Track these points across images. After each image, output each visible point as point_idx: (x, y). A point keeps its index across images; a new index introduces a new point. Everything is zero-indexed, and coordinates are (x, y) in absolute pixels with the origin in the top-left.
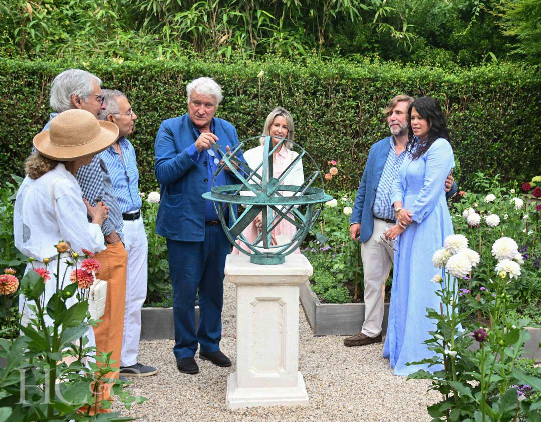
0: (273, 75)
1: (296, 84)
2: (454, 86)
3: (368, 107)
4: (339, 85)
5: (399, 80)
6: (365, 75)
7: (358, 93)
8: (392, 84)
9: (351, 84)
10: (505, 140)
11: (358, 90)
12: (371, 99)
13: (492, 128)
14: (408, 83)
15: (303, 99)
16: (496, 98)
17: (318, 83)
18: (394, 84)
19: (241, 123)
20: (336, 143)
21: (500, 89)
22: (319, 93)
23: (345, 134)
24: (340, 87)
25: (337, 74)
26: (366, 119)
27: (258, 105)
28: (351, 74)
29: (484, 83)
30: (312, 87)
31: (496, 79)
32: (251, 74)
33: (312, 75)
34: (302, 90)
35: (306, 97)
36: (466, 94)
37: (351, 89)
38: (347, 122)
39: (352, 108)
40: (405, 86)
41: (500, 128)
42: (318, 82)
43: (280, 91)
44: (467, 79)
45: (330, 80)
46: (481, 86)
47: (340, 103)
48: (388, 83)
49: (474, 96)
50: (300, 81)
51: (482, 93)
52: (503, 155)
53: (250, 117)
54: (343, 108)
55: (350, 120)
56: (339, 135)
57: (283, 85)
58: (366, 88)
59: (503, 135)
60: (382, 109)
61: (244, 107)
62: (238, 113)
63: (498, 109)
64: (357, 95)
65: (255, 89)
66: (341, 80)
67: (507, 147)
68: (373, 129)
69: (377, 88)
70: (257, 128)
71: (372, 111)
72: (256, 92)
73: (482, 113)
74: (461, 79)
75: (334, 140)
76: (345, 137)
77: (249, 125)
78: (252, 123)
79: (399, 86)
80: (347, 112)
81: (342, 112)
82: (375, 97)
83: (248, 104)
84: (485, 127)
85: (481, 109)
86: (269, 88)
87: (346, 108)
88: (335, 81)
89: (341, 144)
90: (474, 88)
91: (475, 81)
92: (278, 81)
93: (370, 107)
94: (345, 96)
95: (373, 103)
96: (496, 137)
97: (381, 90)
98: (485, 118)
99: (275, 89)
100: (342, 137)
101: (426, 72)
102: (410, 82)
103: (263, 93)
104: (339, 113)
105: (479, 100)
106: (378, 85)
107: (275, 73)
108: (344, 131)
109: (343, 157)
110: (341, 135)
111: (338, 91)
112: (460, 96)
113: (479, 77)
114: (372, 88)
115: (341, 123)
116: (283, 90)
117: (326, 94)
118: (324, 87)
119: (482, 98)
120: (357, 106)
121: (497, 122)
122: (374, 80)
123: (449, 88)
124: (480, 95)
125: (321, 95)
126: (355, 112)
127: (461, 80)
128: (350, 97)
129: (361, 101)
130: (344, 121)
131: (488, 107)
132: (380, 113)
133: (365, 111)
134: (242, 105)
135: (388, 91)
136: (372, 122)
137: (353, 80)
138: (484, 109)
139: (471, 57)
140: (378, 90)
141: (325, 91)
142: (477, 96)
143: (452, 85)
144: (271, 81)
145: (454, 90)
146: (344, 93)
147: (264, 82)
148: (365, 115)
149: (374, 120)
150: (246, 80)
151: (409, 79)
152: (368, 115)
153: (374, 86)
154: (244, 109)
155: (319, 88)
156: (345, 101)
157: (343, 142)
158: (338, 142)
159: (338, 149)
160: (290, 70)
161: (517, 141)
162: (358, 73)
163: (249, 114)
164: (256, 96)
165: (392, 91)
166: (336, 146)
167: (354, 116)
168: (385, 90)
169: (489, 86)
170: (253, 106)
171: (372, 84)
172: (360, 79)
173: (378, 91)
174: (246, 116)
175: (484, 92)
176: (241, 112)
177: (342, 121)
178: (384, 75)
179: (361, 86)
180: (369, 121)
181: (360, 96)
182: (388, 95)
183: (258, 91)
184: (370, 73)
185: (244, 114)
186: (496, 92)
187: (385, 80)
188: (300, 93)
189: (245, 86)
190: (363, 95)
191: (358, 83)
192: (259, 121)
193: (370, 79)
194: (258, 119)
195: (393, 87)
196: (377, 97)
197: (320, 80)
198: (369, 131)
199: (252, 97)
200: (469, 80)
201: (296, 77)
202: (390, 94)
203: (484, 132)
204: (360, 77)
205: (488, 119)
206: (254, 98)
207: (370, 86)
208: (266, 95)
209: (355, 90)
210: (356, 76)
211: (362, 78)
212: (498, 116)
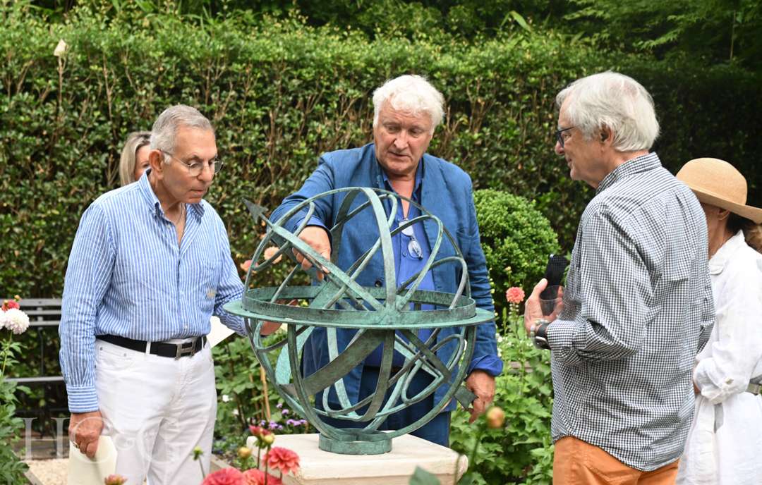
0: (88, 50)
1: (138, 73)
2: (458, 79)
3: (288, 121)
4: (228, 73)
5: (349, 66)
6: (279, 54)
7: (266, 92)
8: (336, 75)
9: (253, 73)
10: (562, 187)
11: (265, 87)
12: (294, 103)
13: (537, 164)
14: (368, 72)
15: (155, 103)
16: (539, 104)
17: (183, 71)
18: (339, 74)
19: (19, 152)
20: (224, 195)
21: (547, 85)
22: (187, 90)
23: (241, 177)
24: (230, 79)
25: (223, 51)
26: (285, 145)
27: (56, 114)
28: (250, 53)
29: (515, 72)
30: (171, 78)
31: (538, 67)
32: (41, 49)
33: (170, 53)
34: (152, 85)
35: (159, 99)
36: (482, 95)
37: (252, 83)
38: (247, 151)
39: (256, 121)
40: (362, 78)
41: (551, 163)
42: (183, 67)
43: (104, 87)
44: (483, 66)
45: (208, 64)
46: (511, 80)
47: (231, 111)
48: (329, 72)
49: (498, 98)
50: (146, 65)
51: (513, 93)
52: (561, 217)
53: (38, 141)
54: (237, 122)
55: (252, 148)
56: (229, 177)
57: (111, 74)
58: (283, 82)
59: (559, 178)
60: (316, 124)
61: (28, 119)
62: (14, 133)
63: (547, 125)
64: (265, 96)
65: (50, 82)
66: (230, 65)
67: (566, 203)
68: (300, 166)
69: (305, 81)
70: (53, 164)
71: (297, 130)
72: (53, 88)
73: (515, 132)
74: (471, 64)
75: (220, 189)
76: (241, 184)
77: (36, 157)
78: (42, 154)
79: (348, 78)
80: (244, 132)
81: (236, 131)
82: (301, 99)
83: (35, 112)
84: (522, 162)
85: (512, 125)
86: (82, 79)
87: (243, 121)
88: (218, 67)
89: (233, 197)
90: (498, 83)
91: (498, 70)
92: (101, 65)
93: (293, 121)
94: (240, 98)
95: (296, 112)
96: (544, 181)
97: (314, 86)
98: (521, 144)
99: (94, 82)
100: (237, 182)
101: (401, 51)
102: (372, 70)
103: (67, 89)
104: (230, 133)
105: (508, 107)
106: (308, 74)
107: (93, 48)
108: (240, 169)
109: (238, 224)
110: (235, 178)
111: (225, 87)
112: (471, 99)
113: (506, 61)
114: (295, 82)
115: (234, 154)
116: (110, 85)
117: (201, 94)
118: (196, 78)
119: (514, 104)
120: (266, 119)
121: (545, 151)
122: (297, 65)
123: (449, 83)
124: (510, 96)
125: (191, 94)
126: (262, 132)
127: (472, 68)
128: (249, 99)
129: (273, 108)
130: (239, 149)
131: (527, 121)
132: (314, 132)
133: (283, 128)
134: (21, 114)
135: (328, 88)
136: (296, 151)
137: (258, 64)
138: (518, 125)
139: (472, 22)
140: (307, 85)
141: (198, 87)
142: (504, 99)
143: (454, 76)
144: (85, 64)
145: (458, 88)
146: (239, 92)
147: (71, 66)
148: (282, 136)
149: (302, 148)
150: (31, 62)
151: (370, 63)
152: (288, 137)
153: (299, 77)
154: (29, 123)
155: (186, 80)
156: (240, 108)
157: (238, 194)
158: (228, 193)
159: (229, 209)
160: (124, 43)
161: (586, 190)
162: (266, 51)
163: (38, 133)
164: (52, 96)
165: (337, 87)
166: (224, 201)
167: (260, 140)
168: (321, 85)
169: (525, 80)
170: (46, 118)
171: (294, 73)
172: (269, 63)
173: (307, 88)
174: (30, 139)
175: (517, 90)
176: (19, 131)
177: (235, 149)
178: (317, 54)
179: (273, 77)
180: (292, 148)
181: (271, 98)
182: (329, 95)
183: (57, 85)
184: (288, 50)
185: (27, 133)
186: (539, 91)
187: (320, 65)
188: (148, 91)
189: (29, 75)
190: (278, 95)
191: (268, 70)
192: (58, 149)
193: (289, 63)
194: (57, 145)
195: (337, 80)
196: (305, 101)
197: (188, 63)
198: (293, 171)
199: (43, 97)
200: (486, 69)
201: (137, 58)
202: (333, 93)
203: (521, 172)
204: (271, 59)
205: (527, 146)
206: (47, 100)
207: (291, 78)
208: (75, 93)
209: (261, 85)
210: (262, 57)
211: (275, 61)
212: (546, 139)
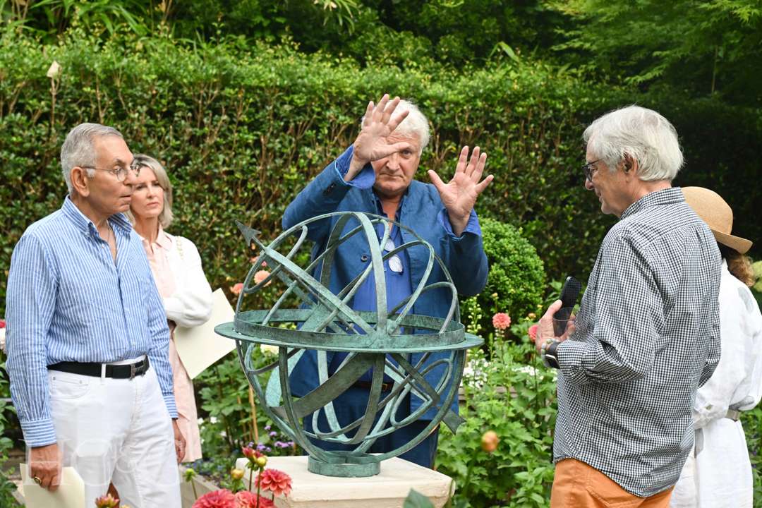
0: (81, 71)
1: (130, 96)
2: (447, 107)
3: (279, 146)
4: (220, 98)
5: (340, 93)
6: (271, 80)
7: (257, 117)
8: (328, 102)
9: (245, 98)
10: (547, 215)
11: (257, 112)
12: (285, 129)
13: (523, 192)
14: (359, 99)
15: (147, 126)
16: (526, 134)
17: (176, 95)
18: (331, 101)
19: (11, 173)
20: (215, 219)
21: (534, 115)
22: (180, 114)
23: (232, 200)
24: (223, 104)
25: (215, 76)
26: (276, 170)
27: (49, 135)
28: (243, 78)
29: (503, 102)
30: (164, 101)
31: (525, 97)
32: (35, 70)
33: (163, 76)
34: (145, 108)
35: (152, 122)
36: (471, 124)
37: (244, 108)
38: (238, 175)
39: (247, 146)
40: (353, 105)
41: (537, 192)
42: (176, 90)
43: (97, 109)
44: (471, 95)
45: (201, 88)
46: (499, 109)
47: (223, 135)
48: (321, 99)
49: (486, 127)
50: (138, 88)
51: (501, 122)
52: (546, 245)
53: (30, 162)
54: (229, 146)
55: (243, 172)
56: (220, 201)
57: (104, 96)
58: (275, 107)
59: (545, 206)
60: (307, 149)
61: (20, 139)
62: (5, 153)
63: (533, 154)
64: (257, 120)
65: (43, 103)
66: (223, 89)
67: (551, 232)
68: (291, 191)
69: (297, 107)
70: (45, 185)
71: (288, 155)
72: (46, 109)
73: (502, 161)
74: (460, 93)
75: (211, 212)
76: (232, 207)
77: (28, 178)
78: (34, 174)
79: (339, 104)
80: (235, 156)
81: (228, 155)
82: (292, 125)
83: (27, 133)
84: (508, 191)
85: (499, 153)
86: (74, 101)
87: (235, 146)
88: (211, 91)
89: (224, 220)
90: (487, 113)
91: (486, 98)
92: (94, 87)
93: (284, 146)
94: (232, 122)
95: (288, 137)
96: (530, 209)
97: (306, 112)
98: (508, 172)
99: (86, 104)
100: (227, 205)
101: (391, 79)
102: (363, 97)
103: (60, 110)
104: (221, 157)
105: (496, 136)
106: (299, 100)
107: (86, 70)
108: (231, 193)
109: (228, 247)
110: (225, 202)
111: (217, 112)
112: (459, 127)
113: (494, 91)
114: (287, 107)
115: (226, 178)
116: (103, 108)
117: (193, 118)
118: (189, 102)
119: (502, 133)
120: (257, 143)
121: (531, 180)
122: (289, 91)
123: (438, 112)
124: (498, 126)
125: (183, 118)
126: (253, 156)
127: (460, 97)
128: (241, 124)
129: (264, 133)
130: (230, 173)
131: (514, 150)
132: (305, 158)
133: (274, 153)
134: (13, 134)
135: (319, 114)
136: (287, 176)
137: (250, 89)
138: (505, 154)
139: (462, 51)
140: (299, 111)
141: (191, 110)
142: (492, 128)
143: (443, 105)
144: (78, 86)
145: (447, 116)
146: (231, 116)
147: (64, 88)
148: (273, 161)
149: (292, 173)
150: (24, 83)
151: (361, 90)
152: (279, 162)
153: (291, 103)
154: (21, 144)
155: (178, 103)
156: (231, 132)
157: (229, 217)
158: (219, 216)
159: (220, 232)
160: (117, 65)
161: (571, 219)
162: (258, 76)
163: (29, 153)
164: (45, 117)
165: (328, 114)
166: (215, 225)
167: (252, 164)
168: (313, 111)
169: (513, 110)
170: (38, 139)
171: (286, 98)
172: (261, 89)
173: (298, 114)
174: (22, 160)
175: (504, 120)
176: (11, 151)
177: (227, 173)
178: (309, 80)
179: (265, 102)
180: (283, 173)
181: (262, 123)
182: (320, 121)
183: (49, 106)
184: (280, 75)
185: (19, 154)
186: (526, 121)
187: (312, 91)
188: (140, 114)
189: (22, 96)
190: (269, 120)
191: (260, 96)
192: (49, 170)
193: (281, 88)
194: (49, 166)
195: (328, 107)
196: (296, 126)
197: (180, 87)
198: (283, 196)
199: (36, 118)
200: (475, 98)
201: (131, 81)
202: (324, 119)
203: (508, 200)
204: (263, 85)
205: (514, 175)
206: (40, 121)
207: (283, 103)
208: (67, 114)
209: (253, 110)
210: (254, 82)
211: (267, 86)
212: (533, 168)
